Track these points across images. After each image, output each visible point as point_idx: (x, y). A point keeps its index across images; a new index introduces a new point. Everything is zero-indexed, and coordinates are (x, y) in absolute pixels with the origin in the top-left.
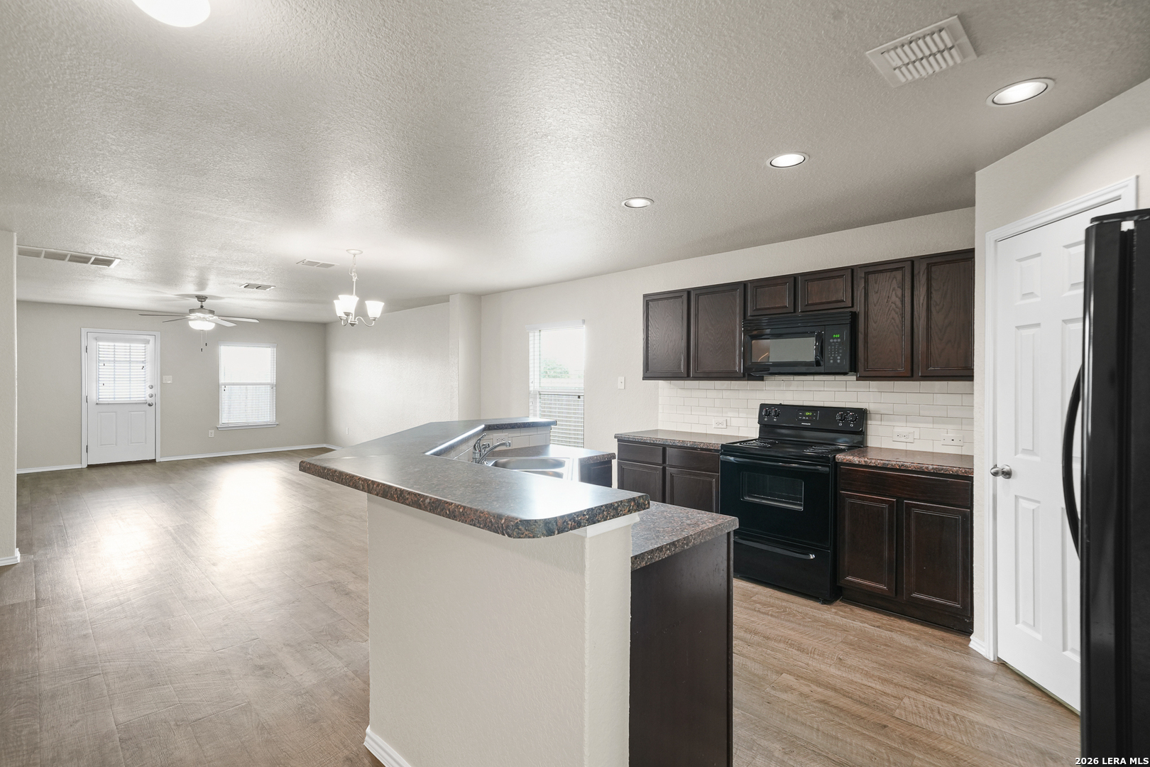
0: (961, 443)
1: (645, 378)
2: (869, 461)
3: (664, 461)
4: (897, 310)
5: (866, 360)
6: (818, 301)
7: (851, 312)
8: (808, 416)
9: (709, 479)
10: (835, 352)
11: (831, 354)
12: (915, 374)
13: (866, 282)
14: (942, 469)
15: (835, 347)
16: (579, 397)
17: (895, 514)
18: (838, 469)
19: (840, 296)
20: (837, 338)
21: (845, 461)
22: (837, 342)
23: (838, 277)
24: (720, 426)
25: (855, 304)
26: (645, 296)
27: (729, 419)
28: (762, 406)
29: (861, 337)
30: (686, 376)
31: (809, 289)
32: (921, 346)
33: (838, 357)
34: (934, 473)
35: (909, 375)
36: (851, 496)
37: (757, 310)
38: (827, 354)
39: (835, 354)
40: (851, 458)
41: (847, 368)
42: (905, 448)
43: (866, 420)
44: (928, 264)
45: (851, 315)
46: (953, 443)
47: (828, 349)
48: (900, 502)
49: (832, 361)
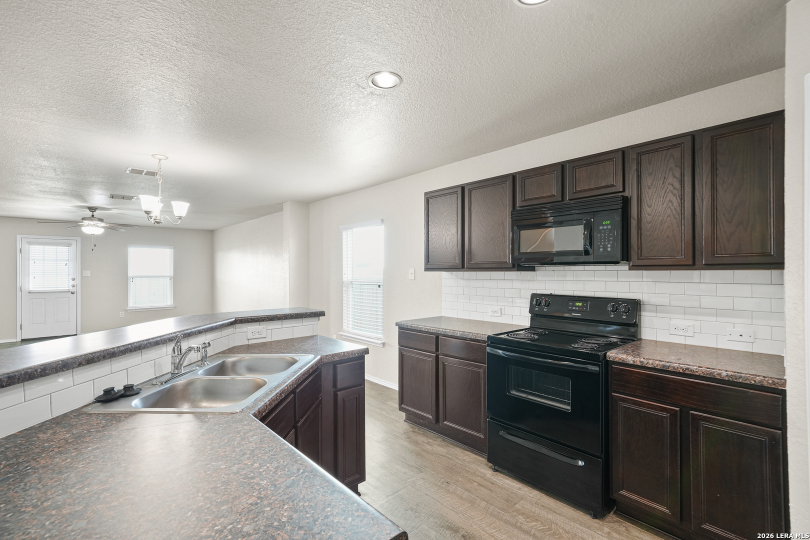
0: (751, 340)
1: (427, 269)
2: (646, 361)
3: (437, 350)
4: (675, 192)
5: (640, 248)
6: (586, 188)
7: (622, 196)
8: (578, 306)
9: (477, 370)
10: (605, 239)
11: (601, 242)
12: (697, 263)
13: (639, 163)
14: (741, 377)
15: (605, 233)
16: (379, 286)
17: (678, 426)
18: (609, 368)
19: (610, 181)
20: (607, 225)
21: (617, 360)
22: (607, 229)
23: (608, 160)
24: (495, 314)
25: (627, 188)
26: (426, 194)
27: (503, 307)
28: (534, 296)
29: (634, 223)
30: (461, 267)
31: (577, 175)
32: (704, 230)
33: (609, 245)
34: (729, 381)
35: (691, 263)
36: (624, 400)
37: (525, 200)
38: (596, 242)
39: (605, 242)
40: (624, 356)
41: (618, 255)
42: (683, 343)
43: (640, 311)
44: (712, 137)
45: (623, 199)
46: (741, 339)
47: (597, 236)
48: (684, 412)
49: (601, 250)
